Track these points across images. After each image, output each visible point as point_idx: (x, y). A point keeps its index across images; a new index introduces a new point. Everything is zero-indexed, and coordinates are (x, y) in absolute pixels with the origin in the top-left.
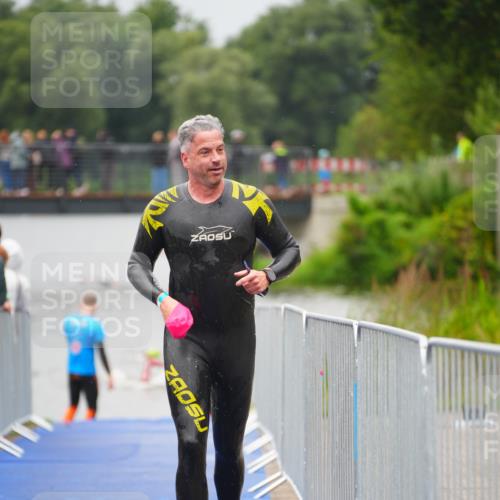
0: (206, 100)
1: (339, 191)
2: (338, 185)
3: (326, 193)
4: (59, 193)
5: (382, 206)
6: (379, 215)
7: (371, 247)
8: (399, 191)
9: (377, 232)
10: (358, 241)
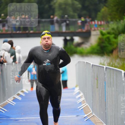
0: (63, 6)
1: (98, 30)
2: (97, 28)
3: (94, 30)
4: (27, 32)
5: (109, 33)
6: (108, 35)
7: (106, 44)
8: (113, 29)
9: (107, 40)
10: (103, 42)
